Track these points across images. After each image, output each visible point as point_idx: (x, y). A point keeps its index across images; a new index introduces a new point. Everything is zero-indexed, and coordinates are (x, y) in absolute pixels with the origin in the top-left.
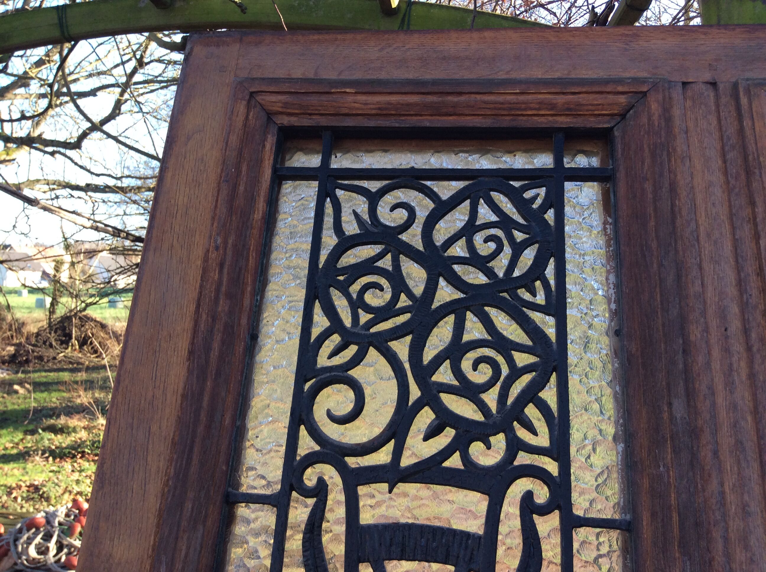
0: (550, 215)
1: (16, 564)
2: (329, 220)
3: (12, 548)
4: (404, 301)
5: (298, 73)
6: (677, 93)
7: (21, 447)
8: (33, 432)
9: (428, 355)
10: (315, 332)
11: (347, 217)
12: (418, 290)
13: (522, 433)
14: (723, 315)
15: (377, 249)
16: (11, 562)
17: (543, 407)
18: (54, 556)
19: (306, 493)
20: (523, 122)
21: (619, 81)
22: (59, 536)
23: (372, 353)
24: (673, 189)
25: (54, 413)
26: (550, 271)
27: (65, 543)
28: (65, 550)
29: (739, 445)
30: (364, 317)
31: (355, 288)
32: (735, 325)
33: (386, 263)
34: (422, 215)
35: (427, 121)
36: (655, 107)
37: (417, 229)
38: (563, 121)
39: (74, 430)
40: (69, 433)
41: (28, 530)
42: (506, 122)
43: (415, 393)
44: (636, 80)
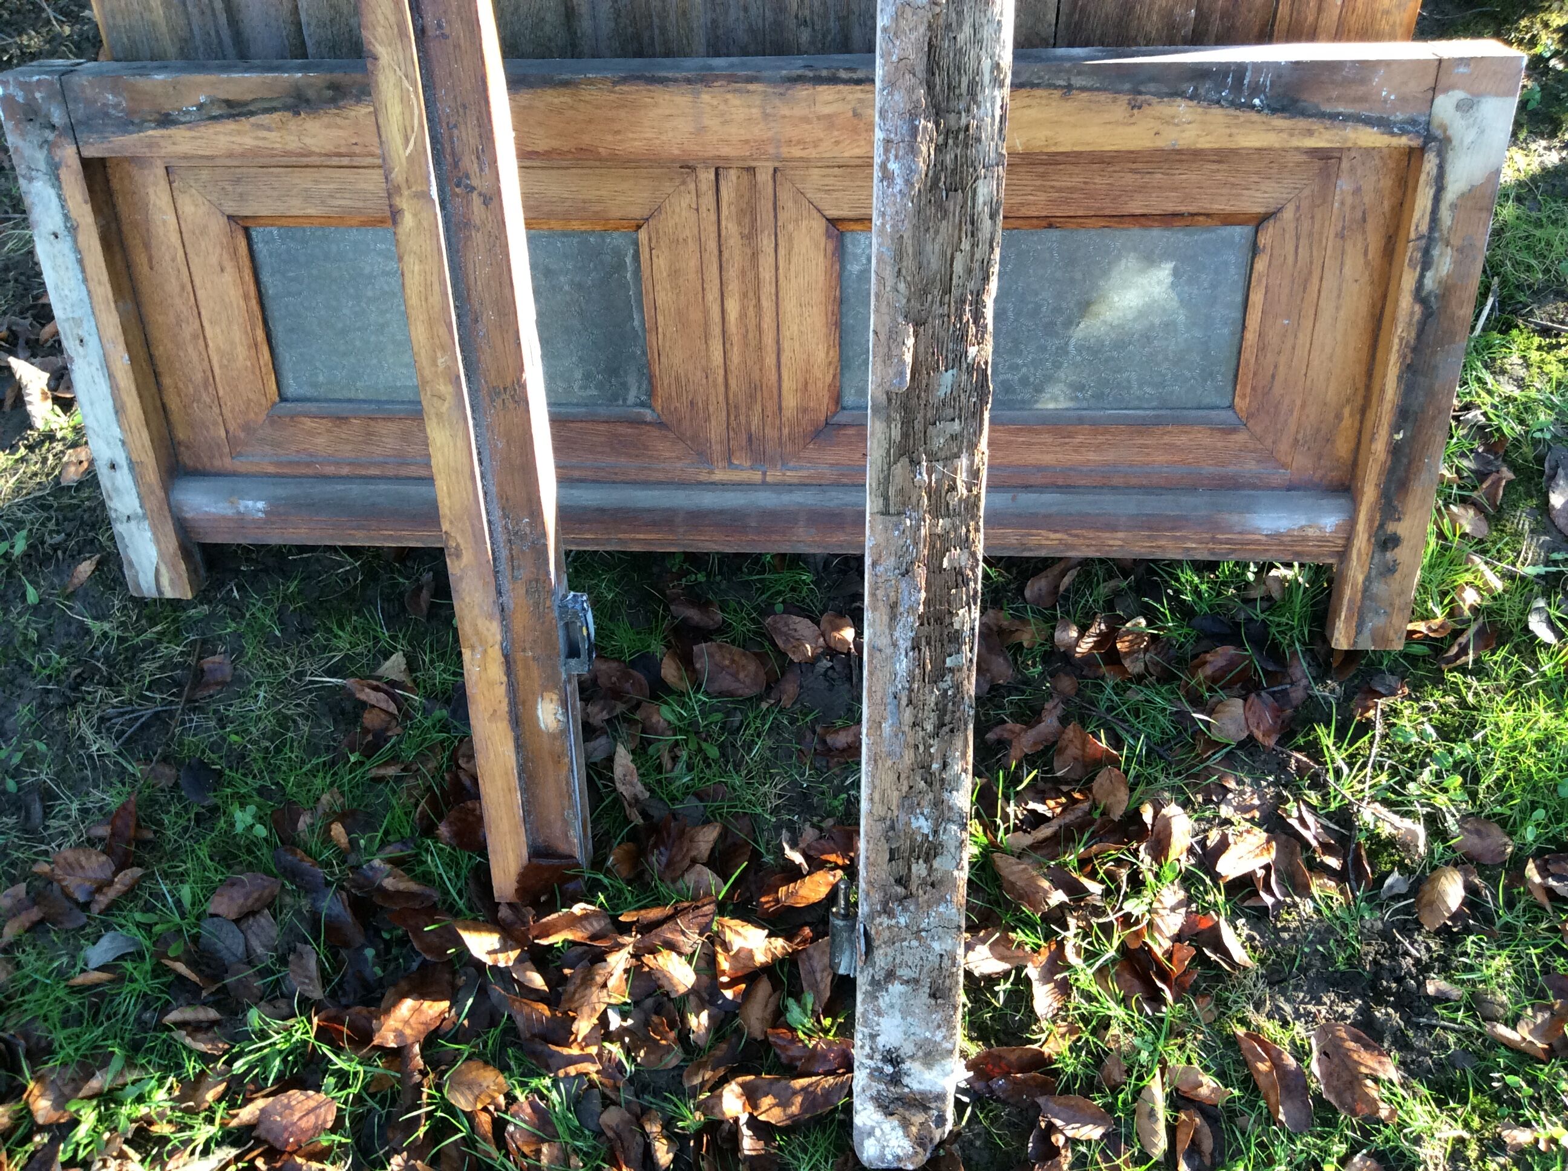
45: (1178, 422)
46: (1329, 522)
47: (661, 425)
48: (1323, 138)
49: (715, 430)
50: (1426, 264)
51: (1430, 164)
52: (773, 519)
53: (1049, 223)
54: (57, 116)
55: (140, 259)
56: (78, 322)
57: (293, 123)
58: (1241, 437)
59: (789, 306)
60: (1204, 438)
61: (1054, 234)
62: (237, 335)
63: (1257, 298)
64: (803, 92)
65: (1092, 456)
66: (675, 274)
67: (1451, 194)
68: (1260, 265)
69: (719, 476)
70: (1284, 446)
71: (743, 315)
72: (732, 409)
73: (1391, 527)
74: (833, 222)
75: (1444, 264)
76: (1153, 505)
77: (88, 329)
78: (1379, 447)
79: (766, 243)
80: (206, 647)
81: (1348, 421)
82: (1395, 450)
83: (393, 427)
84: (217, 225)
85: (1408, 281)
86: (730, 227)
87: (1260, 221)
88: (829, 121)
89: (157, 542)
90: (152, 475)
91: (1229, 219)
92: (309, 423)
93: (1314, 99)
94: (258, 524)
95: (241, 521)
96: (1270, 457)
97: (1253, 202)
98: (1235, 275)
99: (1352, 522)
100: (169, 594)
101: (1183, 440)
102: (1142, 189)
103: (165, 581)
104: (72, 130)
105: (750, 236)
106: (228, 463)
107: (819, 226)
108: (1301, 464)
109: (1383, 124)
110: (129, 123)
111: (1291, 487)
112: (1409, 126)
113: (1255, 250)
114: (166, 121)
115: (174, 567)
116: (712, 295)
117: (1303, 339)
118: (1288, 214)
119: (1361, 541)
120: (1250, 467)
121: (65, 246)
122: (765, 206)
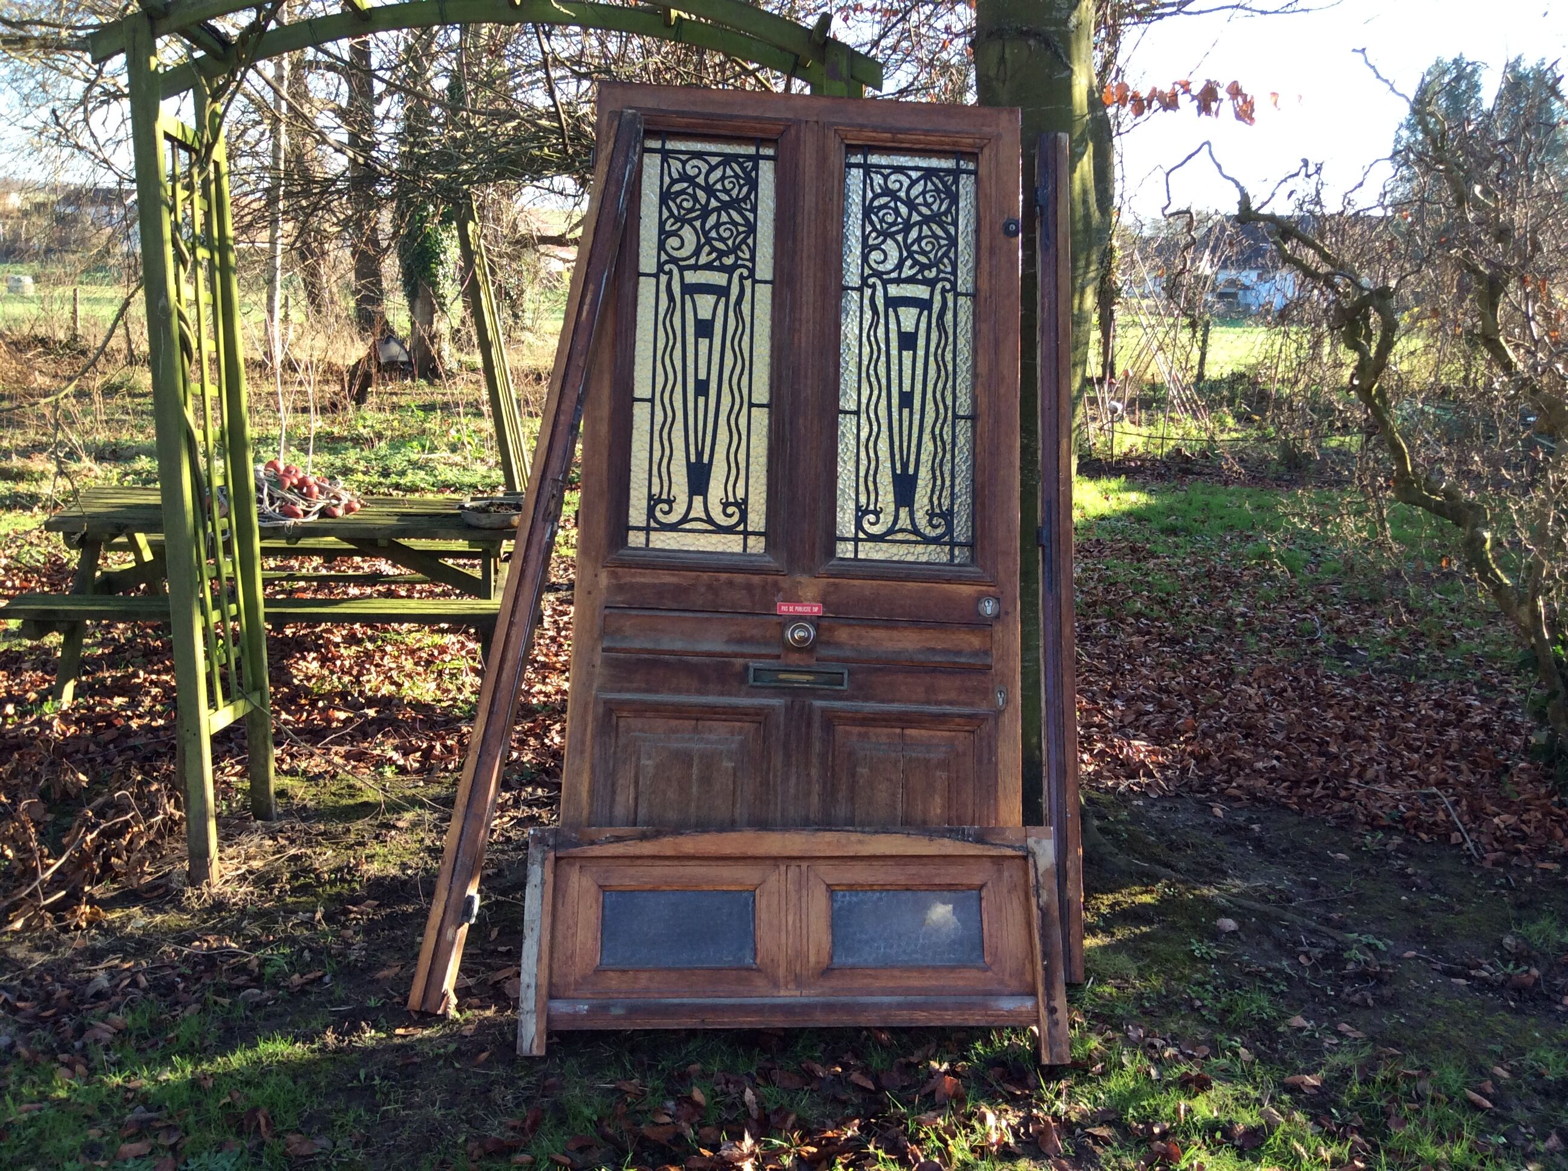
0: (753, 174)
2: (666, 172)
4: (698, 206)
5: (649, 106)
6: (803, 125)
9: (707, 227)
10: (664, 217)
11: (673, 170)
12: (703, 201)
13: (740, 254)
14: (809, 213)
15: (686, 185)
17: (748, 246)
18: (270, 506)
19: (665, 273)
20: (743, 134)
21: (780, 119)
23: (687, 226)
24: (797, 166)
26: (752, 197)
29: (809, 257)
30: (683, 212)
31: (678, 201)
32: (813, 217)
33: (690, 191)
34: (704, 171)
35: (705, 131)
36: (793, 132)
37: (702, 176)
38: (760, 135)
42: (737, 133)
43: (703, 240)
44: (788, 120)
45: (965, 967)
46: (1028, 1004)
47: (759, 970)
48: (994, 852)
49: (781, 972)
50: (1039, 897)
51: (1031, 861)
52: (807, 1009)
53: (907, 889)
54: (551, 842)
55: (560, 902)
56: (533, 921)
57: (640, 844)
58: (990, 974)
59: (812, 918)
60: (974, 973)
61: (909, 893)
62: (590, 935)
63: (985, 917)
64: (820, 834)
65: (934, 983)
66: (768, 906)
67: (1040, 872)
68: (984, 904)
69: (782, 993)
70: (1007, 977)
71: (794, 922)
72: (789, 963)
73: (1052, 1004)
74: (828, 886)
75: (1044, 896)
76: (960, 999)
77: (537, 926)
78: (1039, 968)
79: (804, 892)
80: (546, 1077)
81: (1028, 966)
82: (1046, 968)
83: (647, 975)
84: (594, 889)
85: (1034, 901)
86: (791, 887)
87: (981, 887)
88: (829, 843)
89: (537, 1023)
90: (544, 991)
91: (970, 888)
92: (611, 974)
93: (989, 839)
94: (584, 1018)
95: (575, 1016)
96: (1001, 982)
97: (977, 880)
98: (975, 908)
99: (1037, 1003)
100: (535, 1052)
101: (967, 975)
102: (937, 875)
103: (535, 1046)
104: (555, 848)
105: (799, 891)
106: (571, 993)
107: (824, 887)
108: (1014, 984)
109: (1013, 847)
110: (577, 845)
111: (1013, 995)
112: (1021, 848)
113: (981, 899)
114: (592, 843)
115: (540, 1038)
116: (783, 914)
117: (1005, 933)
118: (990, 884)
119: (1043, 1012)
120: (995, 987)
121: (538, 891)
122: (804, 879)
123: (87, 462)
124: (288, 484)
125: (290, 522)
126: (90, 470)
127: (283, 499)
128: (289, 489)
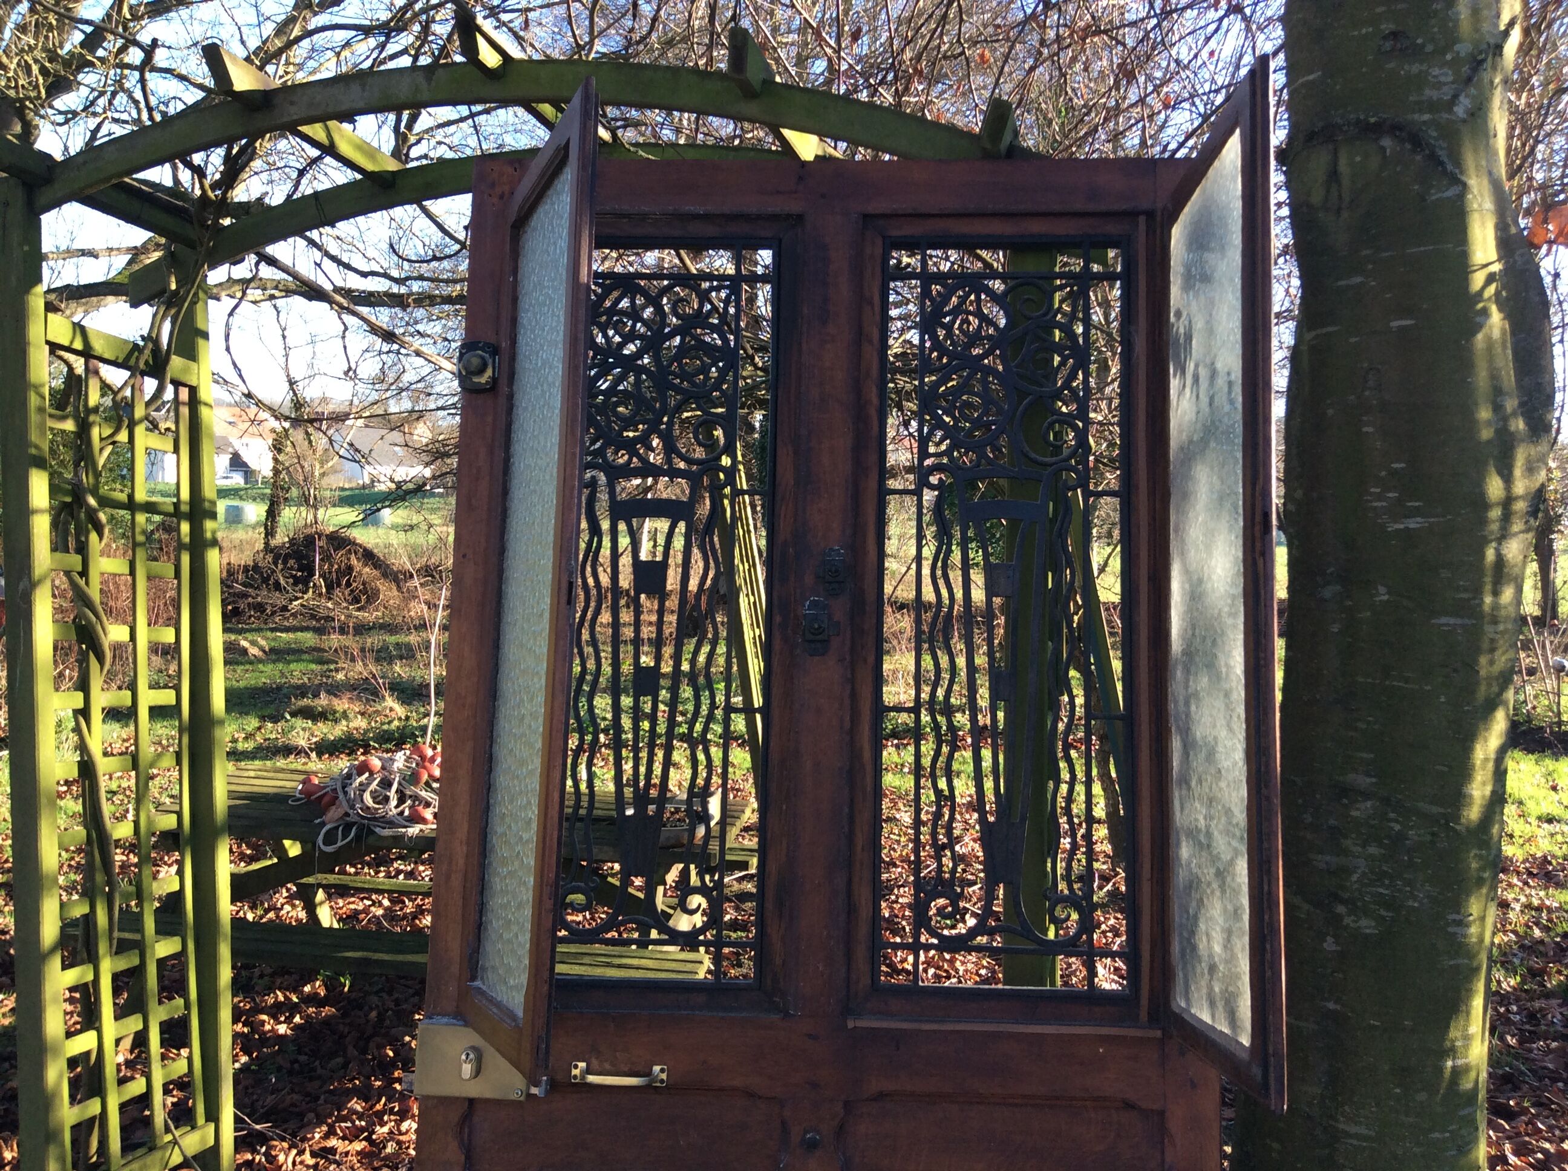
1: (347, 814)
3: (341, 796)
7: (259, 739)
8: (275, 719)
16: (340, 812)
18: (397, 807)
22: (400, 784)
25: (302, 691)
27: (408, 793)
28: (409, 802)
39: (345, 715)
40: (336, 721)
41: (360, 774)
123: (390, 702)
124: (425, 777)
125: (414, 830)
126: (391, 710)
127: (416, 798)
128: (427, 784)
